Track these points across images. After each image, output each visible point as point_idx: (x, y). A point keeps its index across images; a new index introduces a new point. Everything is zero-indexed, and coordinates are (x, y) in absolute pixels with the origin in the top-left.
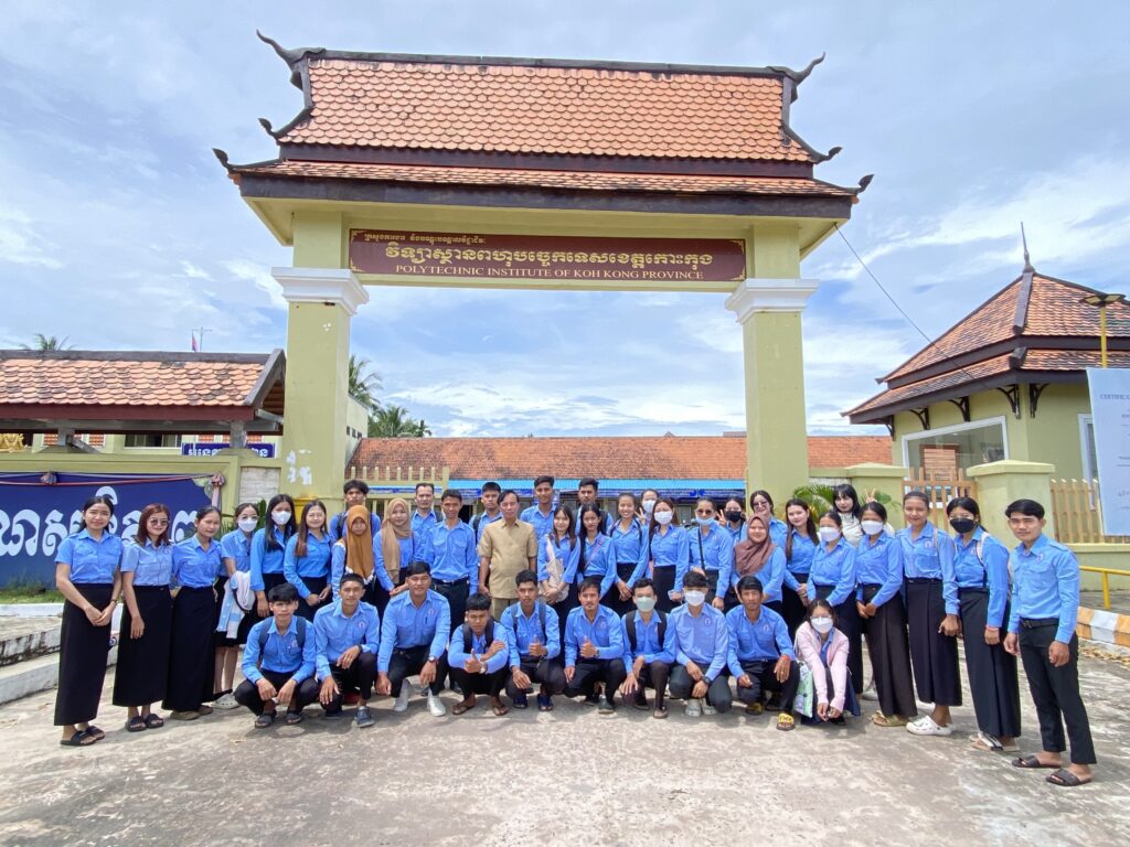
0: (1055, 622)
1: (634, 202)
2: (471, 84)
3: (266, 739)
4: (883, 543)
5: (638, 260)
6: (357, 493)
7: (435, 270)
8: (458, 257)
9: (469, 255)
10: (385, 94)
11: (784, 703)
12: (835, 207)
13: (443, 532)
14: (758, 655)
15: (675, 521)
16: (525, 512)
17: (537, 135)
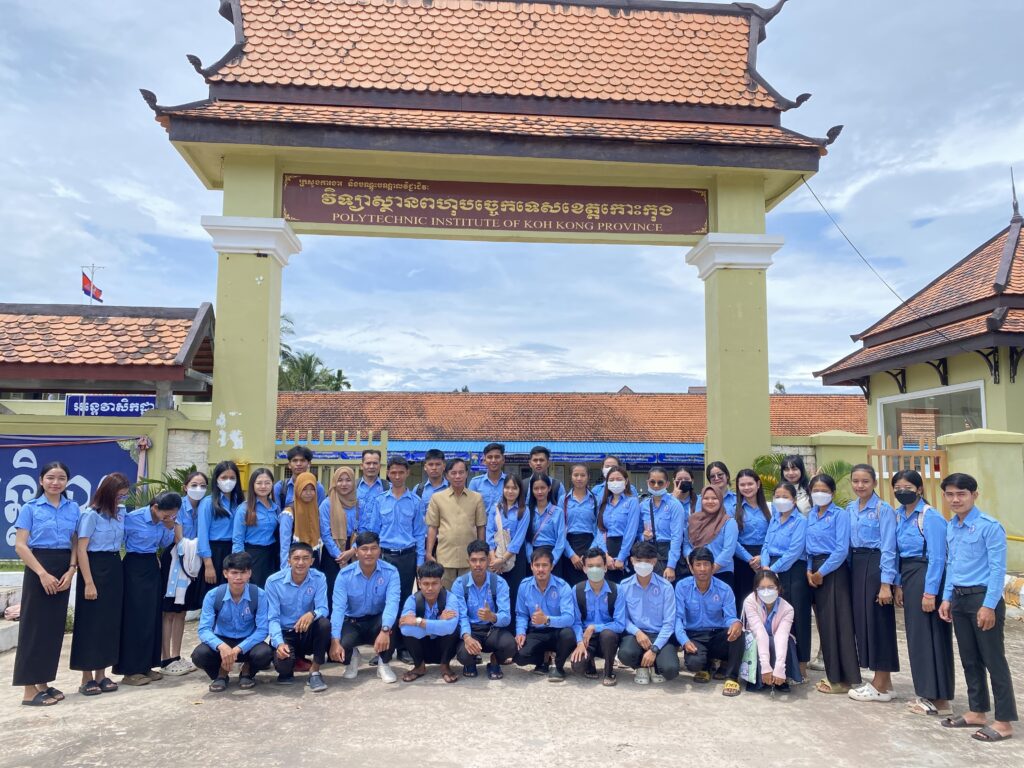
0: (982, 590)
1: (589, 150)
2: (415, 19)
3: (223, 700)
4: (832, 514)
5: (593, 210)
6: (302, 460)
7: (375, 219)
8: (400, 205)
9: (411, 203)
10: (323, 29)
11: (730, 670)
12: (803, 158)
13: (390, 500)
14: (705, 625)
15: (627, 491)
16: (474, 481)
17: (486, 75)
